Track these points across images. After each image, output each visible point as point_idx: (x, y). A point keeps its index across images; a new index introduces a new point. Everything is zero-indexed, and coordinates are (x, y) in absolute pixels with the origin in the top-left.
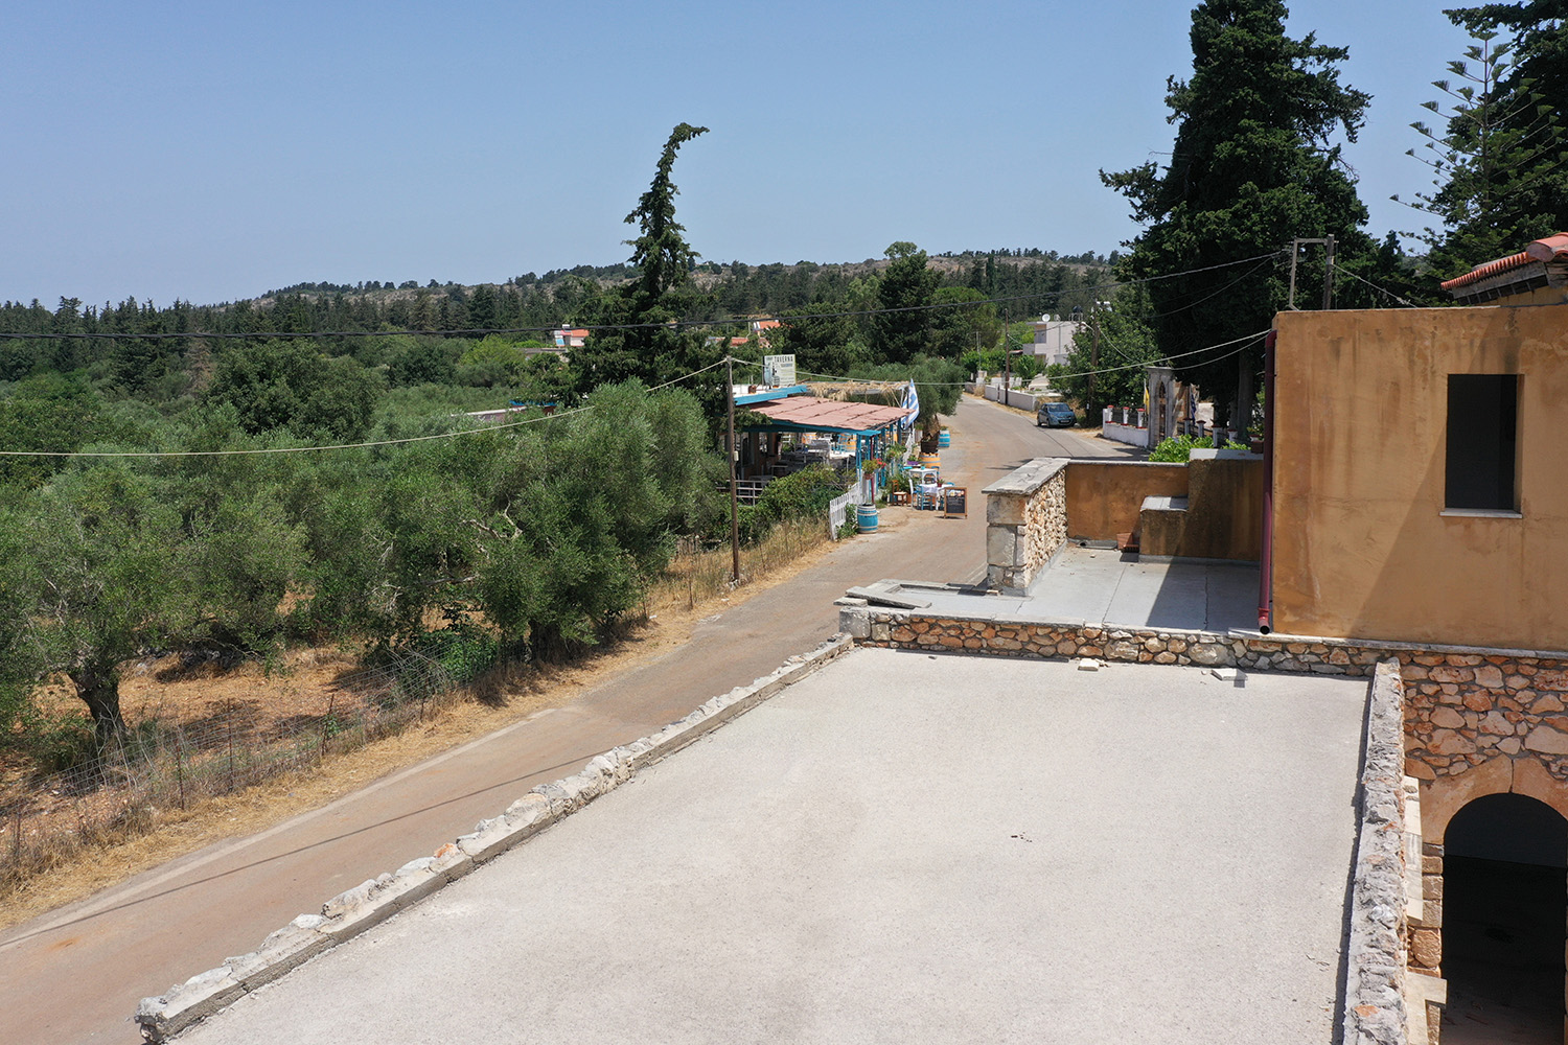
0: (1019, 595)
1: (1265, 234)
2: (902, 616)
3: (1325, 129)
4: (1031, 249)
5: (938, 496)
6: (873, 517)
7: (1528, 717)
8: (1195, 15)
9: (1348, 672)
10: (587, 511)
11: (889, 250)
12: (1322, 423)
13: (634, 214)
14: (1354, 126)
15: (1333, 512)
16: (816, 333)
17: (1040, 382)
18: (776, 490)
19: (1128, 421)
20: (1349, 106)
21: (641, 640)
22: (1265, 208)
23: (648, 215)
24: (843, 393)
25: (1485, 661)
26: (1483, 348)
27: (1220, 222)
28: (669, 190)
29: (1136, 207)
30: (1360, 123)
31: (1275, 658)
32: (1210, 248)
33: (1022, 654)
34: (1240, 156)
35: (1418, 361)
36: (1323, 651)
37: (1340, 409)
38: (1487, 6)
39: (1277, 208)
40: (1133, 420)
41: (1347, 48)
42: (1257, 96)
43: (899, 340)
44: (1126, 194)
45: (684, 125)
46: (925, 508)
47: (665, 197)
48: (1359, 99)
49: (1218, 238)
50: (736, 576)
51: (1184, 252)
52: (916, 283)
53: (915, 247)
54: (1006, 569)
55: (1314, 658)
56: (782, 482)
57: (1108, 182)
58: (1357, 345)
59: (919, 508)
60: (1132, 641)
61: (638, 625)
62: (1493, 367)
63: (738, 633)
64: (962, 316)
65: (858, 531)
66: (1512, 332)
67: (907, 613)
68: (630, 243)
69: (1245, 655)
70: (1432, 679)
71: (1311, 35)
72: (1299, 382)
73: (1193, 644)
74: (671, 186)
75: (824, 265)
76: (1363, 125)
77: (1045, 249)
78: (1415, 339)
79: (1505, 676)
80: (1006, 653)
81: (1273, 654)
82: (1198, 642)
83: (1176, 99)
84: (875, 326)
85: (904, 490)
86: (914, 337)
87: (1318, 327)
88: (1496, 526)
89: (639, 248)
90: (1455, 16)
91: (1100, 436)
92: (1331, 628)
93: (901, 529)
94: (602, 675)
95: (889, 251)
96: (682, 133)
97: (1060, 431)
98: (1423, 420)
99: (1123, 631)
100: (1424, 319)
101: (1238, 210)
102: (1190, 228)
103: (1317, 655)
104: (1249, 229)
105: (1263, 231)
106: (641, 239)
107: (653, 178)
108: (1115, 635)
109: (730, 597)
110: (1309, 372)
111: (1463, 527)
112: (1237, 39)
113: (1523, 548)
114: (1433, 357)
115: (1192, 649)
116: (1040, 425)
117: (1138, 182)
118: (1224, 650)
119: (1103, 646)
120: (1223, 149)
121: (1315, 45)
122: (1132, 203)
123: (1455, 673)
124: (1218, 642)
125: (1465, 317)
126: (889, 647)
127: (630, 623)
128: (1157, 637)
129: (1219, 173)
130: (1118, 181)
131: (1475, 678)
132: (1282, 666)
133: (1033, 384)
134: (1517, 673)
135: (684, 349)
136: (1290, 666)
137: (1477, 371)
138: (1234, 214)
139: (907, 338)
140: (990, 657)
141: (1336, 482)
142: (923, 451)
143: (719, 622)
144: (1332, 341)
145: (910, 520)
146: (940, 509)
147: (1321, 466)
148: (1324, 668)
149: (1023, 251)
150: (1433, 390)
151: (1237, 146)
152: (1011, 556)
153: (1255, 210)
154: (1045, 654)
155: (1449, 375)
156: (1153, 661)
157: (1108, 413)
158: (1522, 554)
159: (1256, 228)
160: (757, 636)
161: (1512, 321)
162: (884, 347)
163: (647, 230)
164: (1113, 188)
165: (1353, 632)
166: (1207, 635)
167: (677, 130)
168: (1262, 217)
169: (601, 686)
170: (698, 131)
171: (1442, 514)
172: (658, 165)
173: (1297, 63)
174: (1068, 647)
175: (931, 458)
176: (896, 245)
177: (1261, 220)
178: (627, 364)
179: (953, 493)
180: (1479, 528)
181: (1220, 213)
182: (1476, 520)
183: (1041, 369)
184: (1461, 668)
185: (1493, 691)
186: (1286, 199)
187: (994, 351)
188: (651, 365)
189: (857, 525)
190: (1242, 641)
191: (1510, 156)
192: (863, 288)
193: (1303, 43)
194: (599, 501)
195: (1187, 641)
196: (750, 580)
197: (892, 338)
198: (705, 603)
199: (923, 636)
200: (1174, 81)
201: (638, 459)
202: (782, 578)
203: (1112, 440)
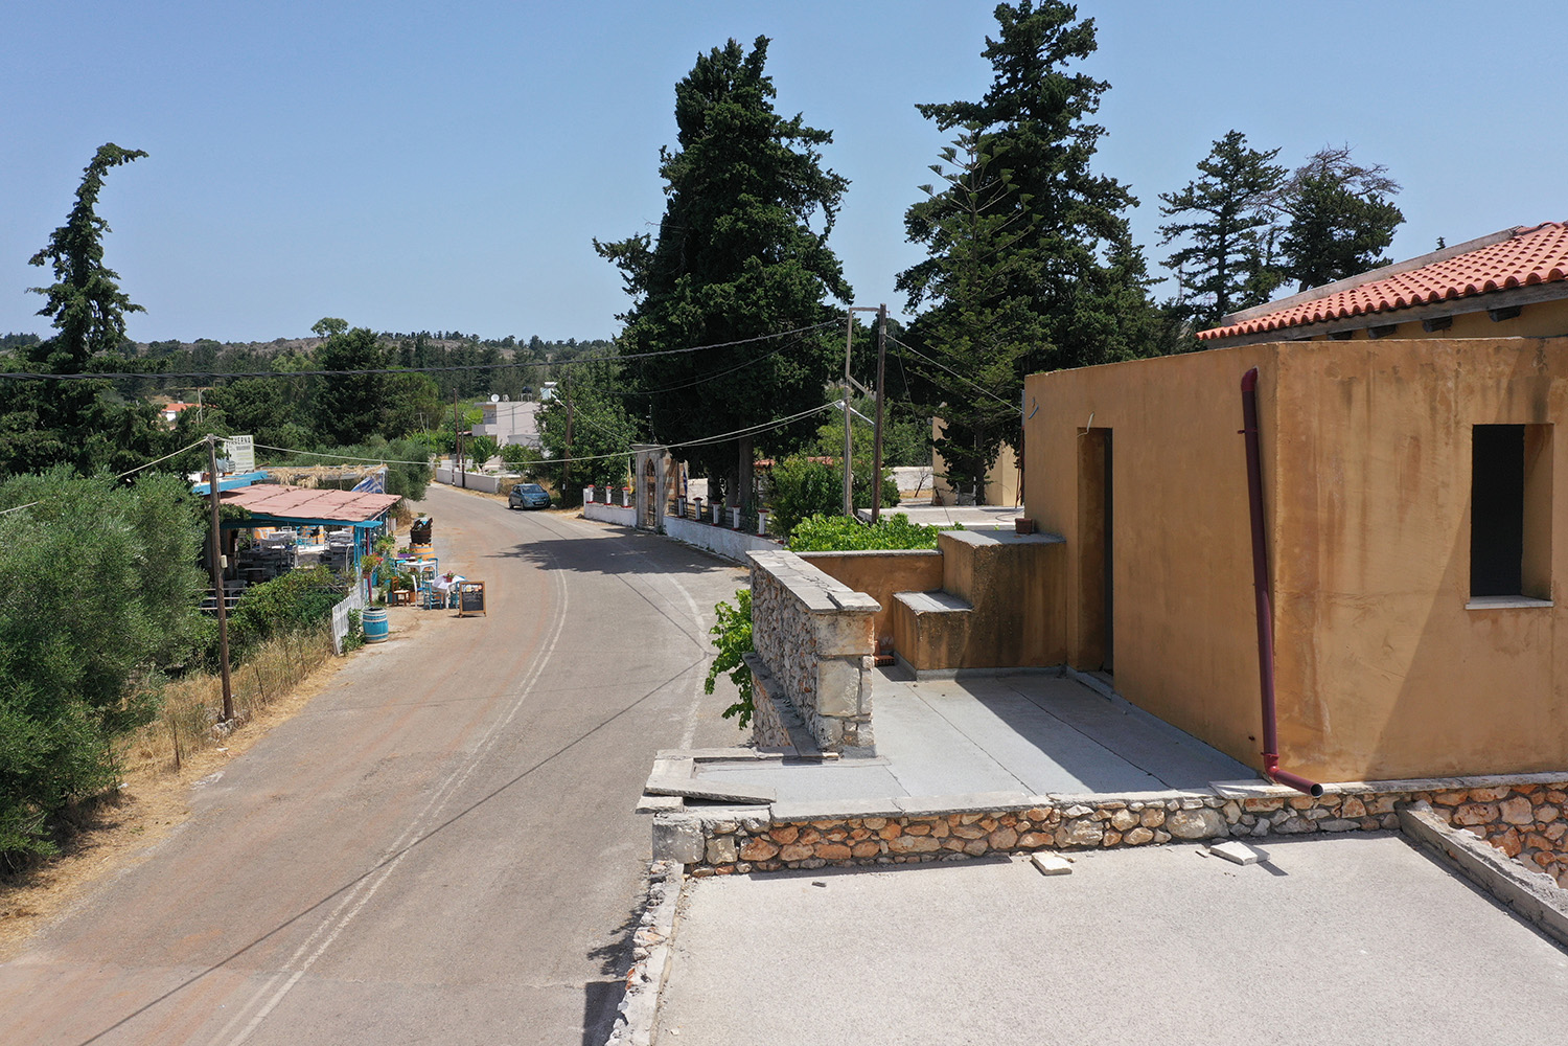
0: (866, 756)
1: (770, 309)
2: (757, 820)
3: (806, 211)
4: (452, 332)
5: (448, 592)
6: (383, 622)
7: (1560, 856)
8: (679, 88)
9: (1364, 826)
10: (41, 660)
11: (317, 326)
12: (1331, 494)
13: (43, 254)
14: (832, 209)
15: (1344, 614)
16: (246, 413)
17: (493, 463)
18: (257, 599)
19: (612, 501)
20: (826, 190)
21: (115, 825)
22: (769, 283)
23: (63, 257)
24: (314, 479)
25: (1514, 793)
26: (1510, 391)
27: (726, 296)
28: (95, 225)
29: (627, 280)
30: (837, 207)
31: (1277, 819)
32: (717, 324)
33: (940, 858)
34: (741, 230)
35: (1441, 408)
36: (1336, 802)
37: (1352, 473)
38: (956, 102)
39: (780, 283)
40: (617, 499)
41: (831, 132)
42: (753, 172)
43: (349, 421)
44: (620, 265)
45: (111, 146)
46: (434, 607)
47: (90, 234)
48: (838, 184)
49: (725, 312)
50: (228, 713)
51: (690, 325)
52: (366, 358)
53: (346, 324)
54: (845, 720)
55: (1324, 813)
56: (262, 588)
57: (603, 252)
58: (1372, 387)
59: (427, 608)
60: (1095, 817)
61: (107, 804)
62: (1520, 416)
63: (258, 795)
64: (404, 396)
65: (365, 641)
66: (1540, 369)
67: (761, 813)
68: (39, 291)
69: (1240, 821)
70: (1458, 822)
71: (799, 116)
72: (1303, 438)
73: (1174, 813)
74: (97, 220)
75: (228, 344)
76: (839, 210)
77: (466, 332)
78: (1436, 379)
79: (1536, 807)
80: (917, 858)
81: (1272, 814)
82: (1181, 809)
83: (670, 170)
84: (318, 405)
85: (404, 587)
86: (365, 418)
87: (1327, 362)
88: (1525, 618)
89: (53, 298)
90: (927, 111)
91: (581, 517)
92: (1344, 770)
93: (416, 634)
94: (66, 892)
95: (316, 328)
96: (108, 156)
97: (536, 513)
98: (1445, 485)
99: (1081, 804)
100: (1447, 353)
101: (742, 284)
102: (695, 301)
103: (1327, 808)
104: (755, 304)
105: (769, 305)
106: (55, 286)
107: (71, 209)
108: (1073, 812)
109: (228, 744)
110: (1315, 424)
111: (1490, 622)
112: (733, 112)
113: (1552, 645)
114: (1456, 402)
115: (1174, 820)
116: (512, 508)
117: (629, 253)
118: (1215, 816)
119: (1054, 831)
120: (724, 222)
121: (802, 126)
122: (623, 275)
123: (1483, 812)
124: (1206, 806)
125: (1491, 350)
126: (735, 872)
127: (92, 802)
128: (1127, 808)
129: (720, 246)
130: (613, 251)
131: (1501, 814)
132: (1285, 829)
133: (486, 466)
134: (1547, 802)
135: (129, 427)
136: (1295, 827)
137: (1504, 421)
138: (739, 288)
139: (357, 419)
140: (895, 870)
141: (1347, 574)
142: (414, 541)
143: (222, 782)
144: (1342, 383)
145: (421, 622)
146: (452, 606)
147: (1330, 553)
148: (1336, 825)
149: (444, 334)
150: (1457, 446)
151: (737, 220)
152: (854, 701)
153: (759, 284)
154: (975, 852)
155: (1474, 426)
156: (1123, 844)
157: (588, 493)
158: (1552, 652)
159: (762, 303)
160: (286, 798)
161: (1540, 357)
162: (332, 430)
163: (63, 276)
164: (607, 259)
165: (1368, 773)
166: (1192, 797)
167: (101, 150)
168: (766, 291)
169: (69, 912)
170: (131, 156)
171: (1469, 607)
172: (78, 194)
173: (784, 141)
174: (1005, 839)
175: (424, 549)
176: (325, 321)
177: (766, 295)
178: (44, 448)
179: (469, 588)
180: (1507, 622)
181: (726, 286)
182: (1505, 612)
183: (495, 450)
184: (1487, 803)
185: (1524, 829)
186: (788, 275)
187: (441, 432)
188: (81, 449)
189: (364, 634)
190: (1236, 801)
191: (997, 240)
192: (287, 366)
193: (791, 123)
194: (60, 642)
195: (1166, 809)
196: (248, 718)
197: (340, 419)
198: (195, 756)
199: (791, 849)
200: (667, 151)
201: (118, 578)
202: (287, 711)
203: (595, 520)
